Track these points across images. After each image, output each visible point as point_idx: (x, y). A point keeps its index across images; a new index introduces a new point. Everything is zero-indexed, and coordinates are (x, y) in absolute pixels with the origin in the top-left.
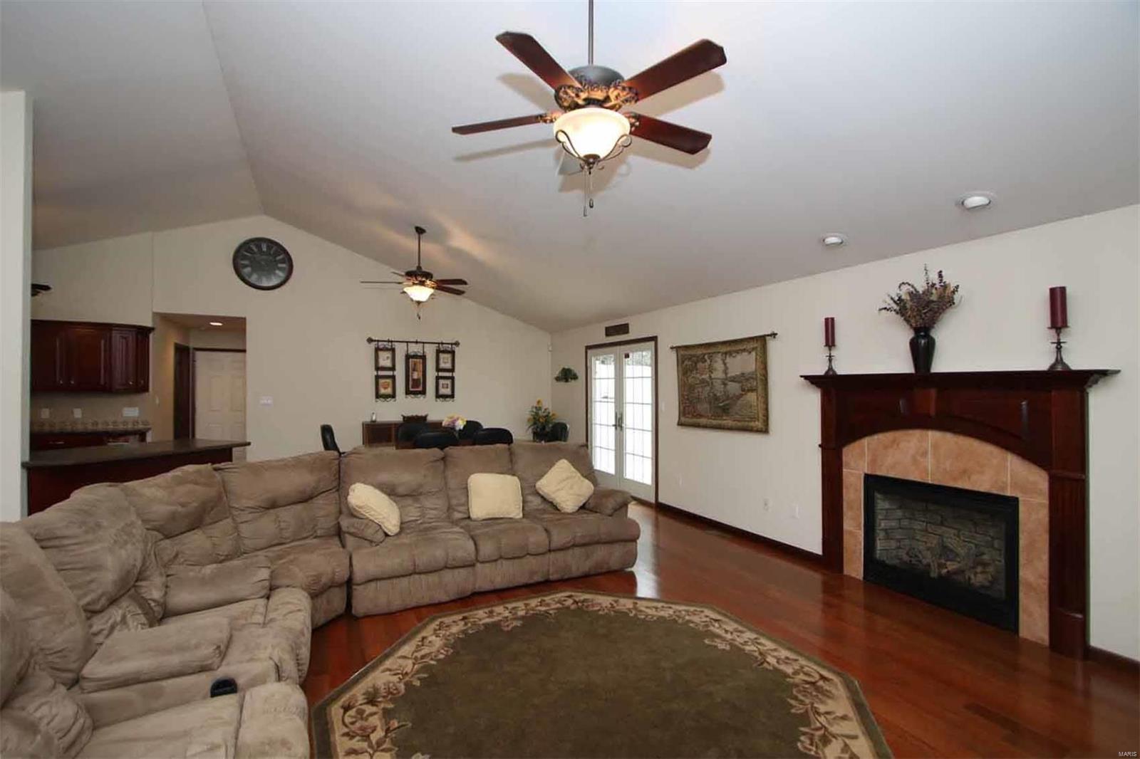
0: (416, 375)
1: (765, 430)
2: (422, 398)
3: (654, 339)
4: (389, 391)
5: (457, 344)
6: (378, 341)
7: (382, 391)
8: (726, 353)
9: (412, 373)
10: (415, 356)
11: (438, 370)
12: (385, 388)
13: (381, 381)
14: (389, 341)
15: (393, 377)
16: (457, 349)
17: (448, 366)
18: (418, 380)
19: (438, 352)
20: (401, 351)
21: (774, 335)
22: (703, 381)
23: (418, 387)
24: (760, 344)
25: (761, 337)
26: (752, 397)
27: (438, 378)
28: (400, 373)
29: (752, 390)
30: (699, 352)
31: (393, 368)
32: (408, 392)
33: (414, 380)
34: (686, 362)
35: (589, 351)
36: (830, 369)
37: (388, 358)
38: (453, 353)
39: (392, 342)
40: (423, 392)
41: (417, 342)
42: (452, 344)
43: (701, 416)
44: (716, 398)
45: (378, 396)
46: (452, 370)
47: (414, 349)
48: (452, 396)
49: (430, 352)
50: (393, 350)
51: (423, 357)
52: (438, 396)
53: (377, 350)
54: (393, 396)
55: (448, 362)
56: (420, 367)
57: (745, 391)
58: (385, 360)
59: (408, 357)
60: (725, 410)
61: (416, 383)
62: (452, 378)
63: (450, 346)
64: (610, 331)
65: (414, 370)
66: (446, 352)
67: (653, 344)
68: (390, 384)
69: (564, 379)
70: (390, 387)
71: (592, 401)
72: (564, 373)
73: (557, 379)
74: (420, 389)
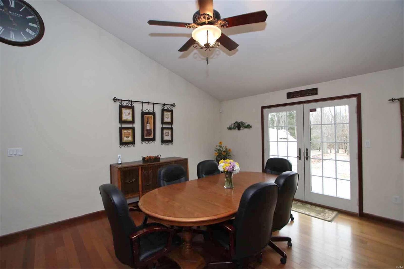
0: (149, 127)
2: (153, 143)
4: (130, 139)
5: (174, 105)
6: (122, 101)
7: (125, 139)
9: (146, 125)
10: (148, 113)
11: (163, 123)
12: (127, 137)
13: (124, 131)
14: (129, 101)
15: (133, 129)
16: (174, 110)
17: (169, 120)
18: (150, 130)
19: (163, 110)
20: (138, 109)
23: (150, 135)
27: (163, 129)
28: (138, 126)
31: (133, 122)
32: (143, 139)
33: (147, 130)
35: (265, 110)
37: (129, 114)
38: (172, 111)
39: (131, 101)
40: (153, 139)
41: (148, 103)
42: (171, 105)
45: (122, 143)
46: (171, 123)
47: (148, 108)
48: (171, 141)
49: (158, 110)
50: (132, 108)
51: (154, 114)
52: (163, 141)
53: (121, 107)
54: (133, 143)
55: (169, 118)
56: (151, 121)
58: (127, 116)
59: (143, 114)
61: (149, 132)
62: (171, 129)
63: (170, 107)
64: (290, 96)
65: (147, 123)
66: (167, 110)
67: (355, 99)
68: (131, 134)
69: (237, 128)
70: (131, 136)
71: (268, 142)
72: (236, 125)
73: (230, 129)
74: (152, 137)
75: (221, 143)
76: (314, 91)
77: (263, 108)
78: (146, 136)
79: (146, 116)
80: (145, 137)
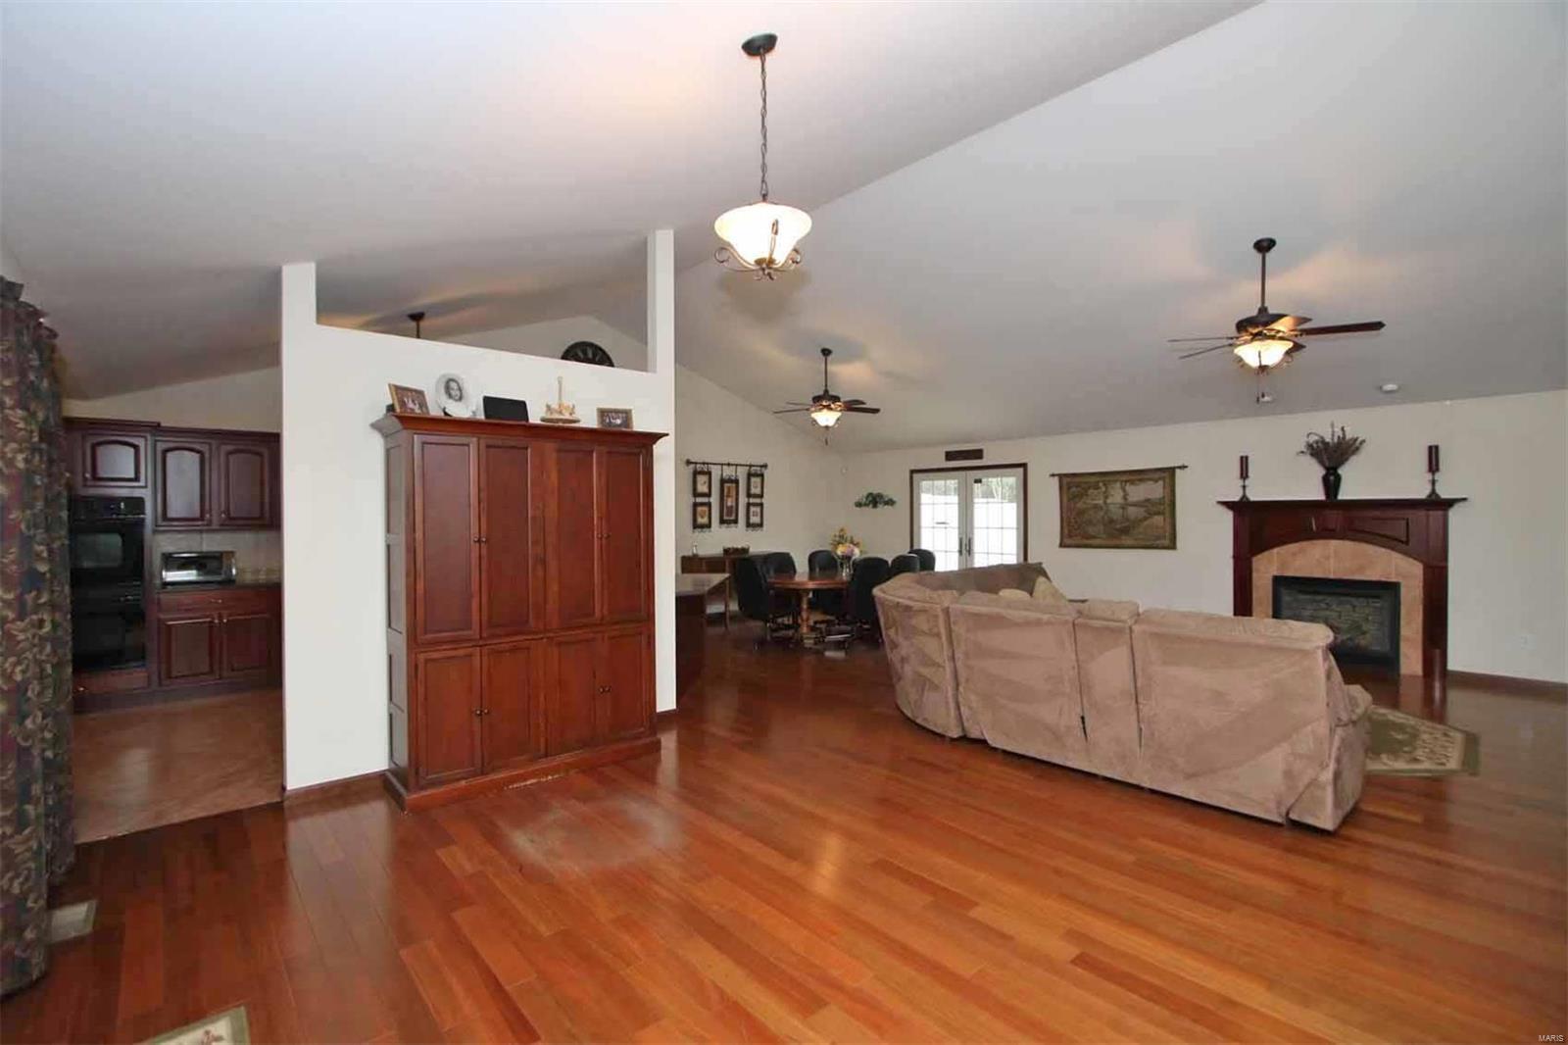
0: (729, 502)
1: (1172, 546)
2: (734, 529)
3: (1024, 466)
4: (705, 520)
5: (765, 466)
6: (696, 463)
7: (700, 521)
8: (1126, 482)
9: (727, 499)
10: (730, 481)
11: (749, 495)
12: (702, 517)
13: (699, 509)
14: (704, 463)
15: (709, 505)
16: (767, 473)
17: (758, 491)
18: (732, 507)
19: (750, 475)
20: (716, 472)
21: (1183, 467)
22: (1096, 507)
23: (731, 515)
24: (1168, 474)
25: (1171, 468)
26: (1158, 520)
27: (749, 505)
28: (714, 500)
29: (1158, 513)
30: (1093, 479)
31: (709, 495)
32: (722, 522)
33: (727, 507)
34: (1074, 489)
35: (915, 475)
36: (1244, 496)
37: (705, 482)
38: (762, 475)
39: (708, 464)
40: (736, 521)
41: (729, 464)
42: (761, 466)
43: (1094, 537)
44: (1112, 521)
45: (696, 526)
46: (761, 496)
47: (728, 472)
48: (761, 525)
49: (742, 474)
50: (709, 473)
51: (736, 482)
52: (749, 525)
53: (696, 473)
54: (709, 526)
55: (757, 487)
56: (734, 493)
57: (1151, 514)
58: (702, 486)
59: (723, 481)
60: (1125, 531)
61: (730, 510)
62: (761, 505)
63: (759, 468)
64: (950, 456)
65: (728, 496)
66: (756, 475)
67: (1021, 470)
68: (707, 513)
69: (871, 506)
70: (706, 516)
71: (919, 527)
72: (870, 498)
73: (859, 505)
74: (733, 518)
75: (842, 530)
76: (978, 454)
77: (912, 472)
78: (726, 516)
80: (725, 518)
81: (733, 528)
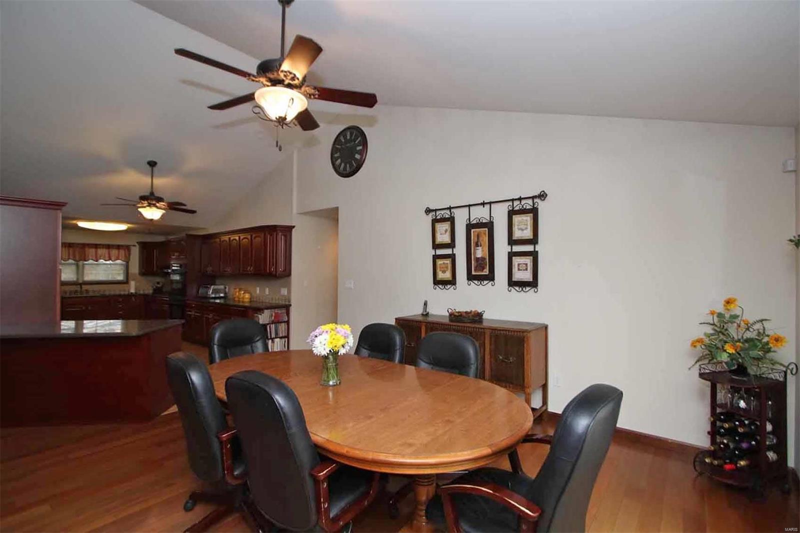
0: (480, 252)
2: (489, 286)
4: (447, 275)
5: (541, 196)
6: (436, 210)
7: (441, 276)
9: (475, 250)
10: (480, 225)
11: (512, 242)
12: (444, 272)
13: (440, 262)
14: (444, 209)
15: (452, 257)
16: (541, 205)
17: (528, 234)
18: (483, 259)
19: (512, 213)
20: (461, 220)
23: (483, 269)
27: (511, 255)
28: (460, 251)
31: (452, 245)
32: (471, 277)
33: (477, 259)
37: (446, 231)
38: (534, 212)
39: (451, 208)
40: (491, 277)
41: (484, 204)
42: (533, 198)
45: (437, 282)
46: (534, 241)
47: (479, 214)
48: (535, 283)
49: (500, 215)
50: (451, 220)
51: (490, 225)
52: (512, 283)
53: (435, 221)
54: (452, 282)
55: (526, 228)
56: (485, 239)
58: (443, 235)
59: (470, 227)
61: (480, 263)
62: (534, 255)
63: (530, 202)
65: (477, 245)
66: (523, 212)
68: (450, 266)
70: (449, 270)
74: (486, 272)
78: (475, 270)
79: (474, 232)
80: (473, 273)
81: (487, 286)
